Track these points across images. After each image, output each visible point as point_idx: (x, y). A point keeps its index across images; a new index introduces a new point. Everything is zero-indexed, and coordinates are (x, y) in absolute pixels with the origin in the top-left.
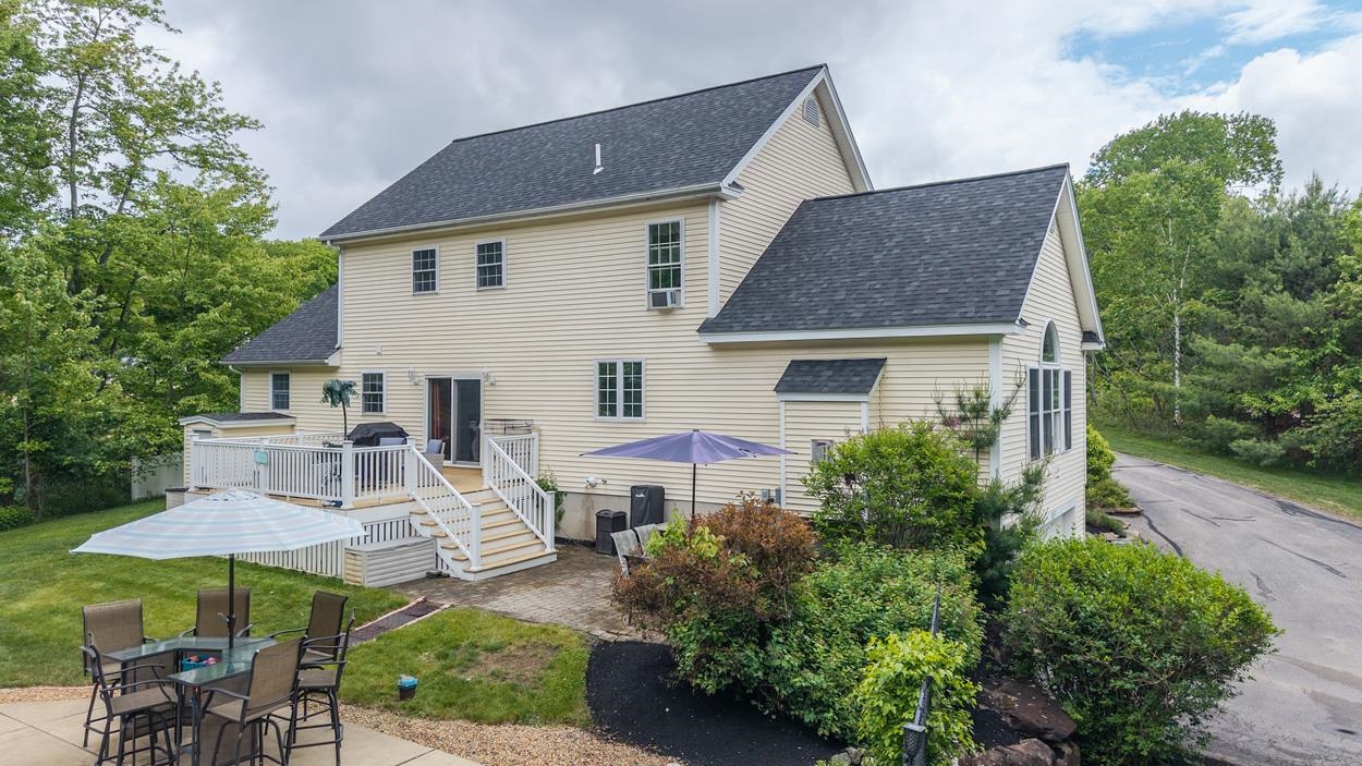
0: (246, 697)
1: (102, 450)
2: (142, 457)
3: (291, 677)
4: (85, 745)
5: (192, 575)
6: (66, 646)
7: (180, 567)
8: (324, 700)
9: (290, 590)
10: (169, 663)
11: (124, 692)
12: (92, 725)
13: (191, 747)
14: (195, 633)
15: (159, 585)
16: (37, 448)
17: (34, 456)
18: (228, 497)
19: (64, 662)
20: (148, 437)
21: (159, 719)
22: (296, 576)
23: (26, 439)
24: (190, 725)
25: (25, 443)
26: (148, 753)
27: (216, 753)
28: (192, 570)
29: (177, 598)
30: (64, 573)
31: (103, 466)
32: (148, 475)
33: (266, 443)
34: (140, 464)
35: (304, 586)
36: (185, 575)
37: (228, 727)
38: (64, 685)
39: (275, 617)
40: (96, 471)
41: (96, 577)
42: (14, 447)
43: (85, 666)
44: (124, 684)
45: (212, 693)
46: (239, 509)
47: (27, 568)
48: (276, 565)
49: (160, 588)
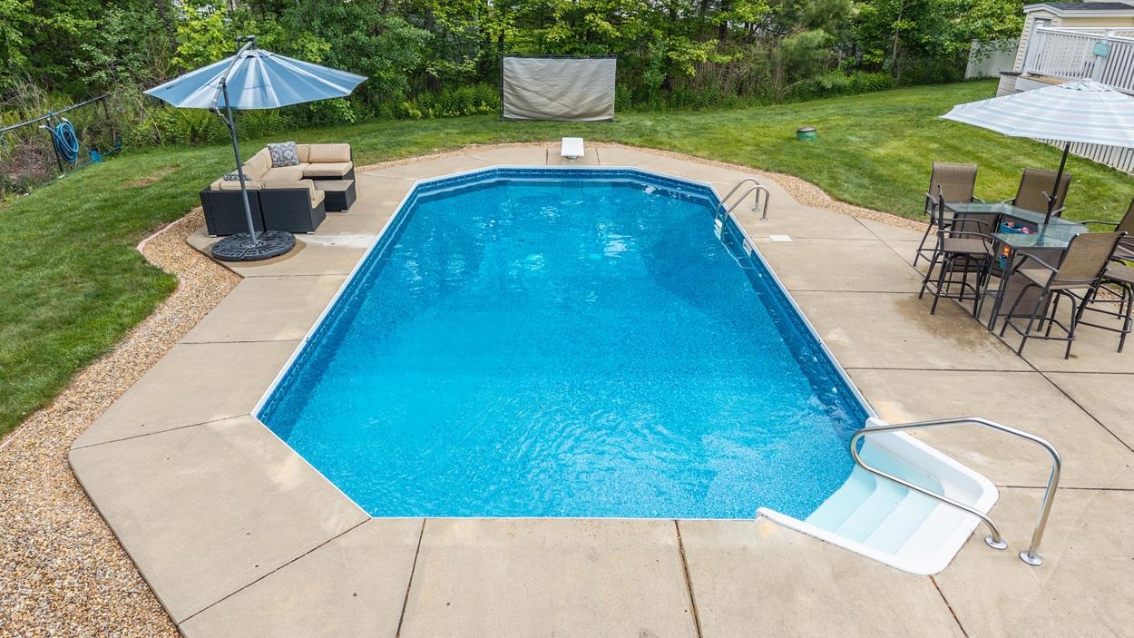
0: (1056, 270)
1: (953, 32)
2: (982, 41)
3: (1100, 264)
4: (915, 265)
5: (1009, 152)
6: (907, 189)
7: (1000, 143)
8: (1116, 291)
9: (1098, 183)
10: (990, 222)
11: (951, 236)
12: (922, 252)
13: (996, 293)
14: (1014, 203)
15: (981, 155)
16: (906, 27)
17: (903, 34)
18: (1081, 86)
19: (907, 201)
20: (992, 22)
21: (974, 264)
22: (1105, 171)
23: (899, 18)
24: (1000, 277)
25: (899, 22)
26: (960, 286)
27: (1016, 304)
28: (1009, 148)
29: (994, 169)
30: (911, 132)
31: (950, 46)
32: (984, 57)
33: (1111, 35)
34: (979, 46)
35: (1112, 182)
36: (1005, 150)
37: (1030, 288)
38: (903, 217)
39: (1079, 204)
40: (945, 50)
41: (933, 139)
42: (890, 25)
43: (926, 208)
44: (953, 229)
45: (1026, 257)
46: (1090, 100)
47: (886, 123)
48: (1087, 156)
49: (982, 157)
